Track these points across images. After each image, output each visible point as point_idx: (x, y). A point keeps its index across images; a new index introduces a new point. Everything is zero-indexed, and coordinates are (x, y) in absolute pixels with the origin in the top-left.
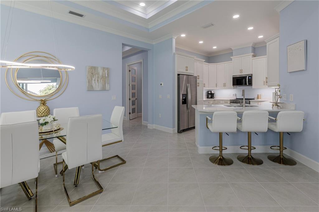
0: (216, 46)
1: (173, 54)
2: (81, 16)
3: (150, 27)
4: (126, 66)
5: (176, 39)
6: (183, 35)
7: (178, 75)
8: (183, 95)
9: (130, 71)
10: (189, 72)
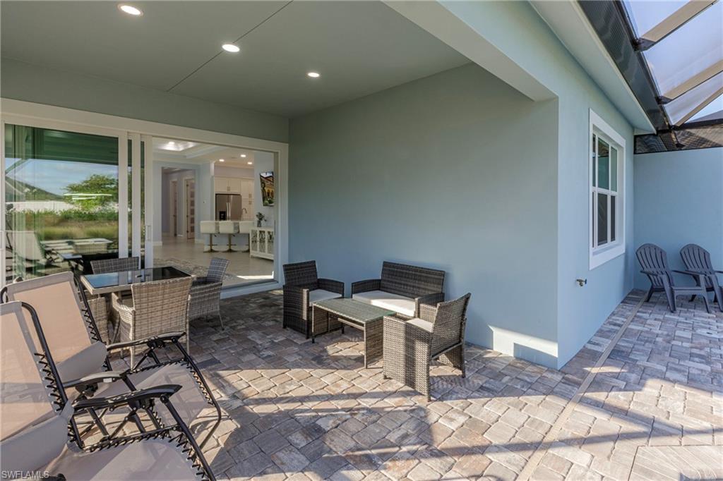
0: (251, 162)
1: (210, 176)
4: (184, 180)
5: (215, 164)
6: (222, 160)
7: (216, 194)
8: (221, 213)
9: (187, 185)
10: (232, 191)
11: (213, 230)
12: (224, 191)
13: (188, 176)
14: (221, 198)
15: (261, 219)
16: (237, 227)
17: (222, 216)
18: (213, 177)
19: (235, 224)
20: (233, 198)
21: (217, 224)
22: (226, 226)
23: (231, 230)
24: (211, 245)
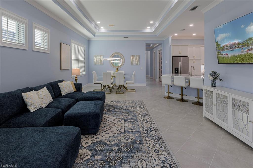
0: (195, 34)
1: (170, 45)
2: (128, 38)
3: (156, 34)
4: (158, 51)
5: (172, 37)
6: (176, 34)
7: (173, 57)
8: (175, 69)
9: (159, 54)
10: (183, 54)
11: (170, 83)
12: (177, 54)
13: (159, 48)
14: (175, 59)
15: (215, 79)
16: (188, 81)
17: (176, 71)
18: (171, 45)
19: (186, 79)
20: (183, 59)
21: (173, 78)
22: (180, 80)
23: (183, 84)
24: (169, 93)
